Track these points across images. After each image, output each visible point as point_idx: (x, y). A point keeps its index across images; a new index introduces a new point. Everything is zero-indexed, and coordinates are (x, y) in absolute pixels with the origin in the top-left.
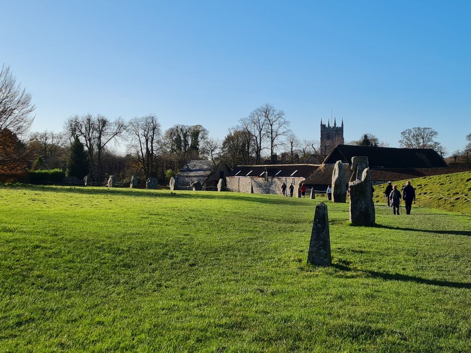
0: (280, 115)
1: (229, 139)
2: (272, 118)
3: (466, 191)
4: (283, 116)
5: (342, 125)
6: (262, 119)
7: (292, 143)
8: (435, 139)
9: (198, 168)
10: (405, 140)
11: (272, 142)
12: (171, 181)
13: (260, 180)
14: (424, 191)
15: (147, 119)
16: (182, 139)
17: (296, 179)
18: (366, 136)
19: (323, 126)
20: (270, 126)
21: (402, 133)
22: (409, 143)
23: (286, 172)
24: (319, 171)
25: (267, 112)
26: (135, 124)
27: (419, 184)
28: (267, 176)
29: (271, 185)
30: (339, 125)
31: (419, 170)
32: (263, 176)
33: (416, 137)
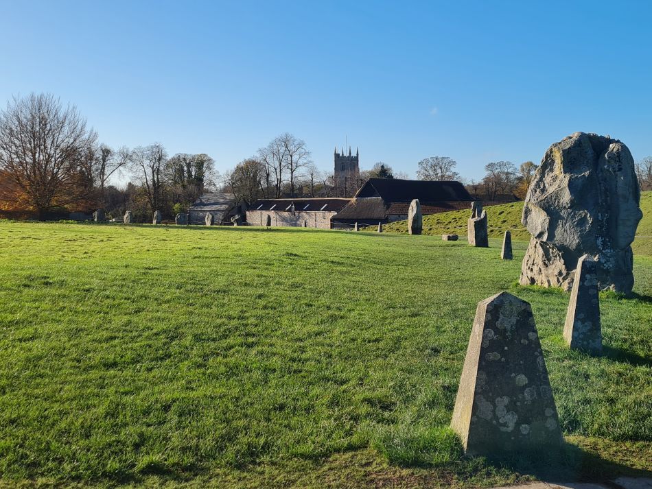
0: (301, 145)
1: (239, 169)
2: (291, 148)
3: (499, 224)
4: (304, 147)
5: (358, 154)
6: (282, 150)
7: (312, 175)
8: (453, 169)
9: (212, 201)
10: (423, 171)
11: (292, 172)
12: (207, 217)
13: (286, 214)
14: (459, 224)
15: (152, 147)
16: (185, 169)
17: (327, 213)
18: (383, 167)
19: (337, 156)
20: (289, 156)
21: (419, 163)
22: (427, 173)
23: (315, 207)
24: (350, 205)
25: (286, 142)
26: (140, 154)
27: (453, 217)
28: (293, 210)
29: (298, 219)
30: (354, 154)
31: (451, 203)
32: (290, 210)
33: (434, 167)
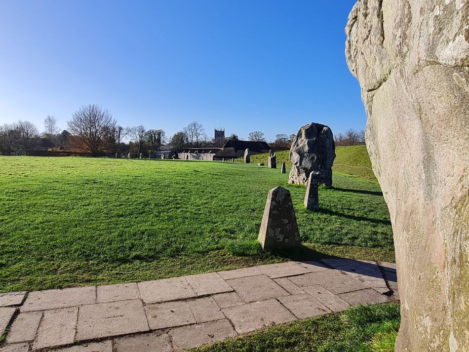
0: (201, 126)
1: (175, 136)
2: (197, 127)
3: (281, 159)
6: (193, 128)
7: (205, 138)
8: (263, 137)
9: (164, 149)
11: (197, 137)
12: (162, 155)
14: (265, 159)
15: (139, 127)
16: (153, 136)
17: (211, 154)
18: (234, 135)
19: (216, 130)
20: (196, 131)
21: (249, 134)
22: (252, 138)
23: (207, 151)
24: (221, 151)
25: (195, 125)
26: (134, 129)
27: (263, 156)
28: (198, 153)
29: (199, 157)
30: (223, 130)
32: (196, 153)
33: (255, 136)
